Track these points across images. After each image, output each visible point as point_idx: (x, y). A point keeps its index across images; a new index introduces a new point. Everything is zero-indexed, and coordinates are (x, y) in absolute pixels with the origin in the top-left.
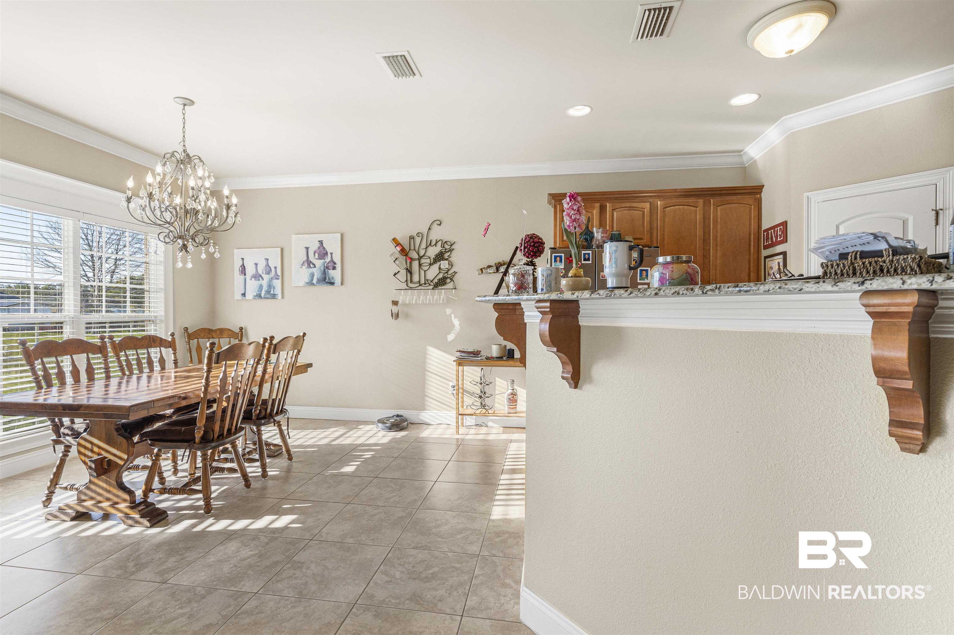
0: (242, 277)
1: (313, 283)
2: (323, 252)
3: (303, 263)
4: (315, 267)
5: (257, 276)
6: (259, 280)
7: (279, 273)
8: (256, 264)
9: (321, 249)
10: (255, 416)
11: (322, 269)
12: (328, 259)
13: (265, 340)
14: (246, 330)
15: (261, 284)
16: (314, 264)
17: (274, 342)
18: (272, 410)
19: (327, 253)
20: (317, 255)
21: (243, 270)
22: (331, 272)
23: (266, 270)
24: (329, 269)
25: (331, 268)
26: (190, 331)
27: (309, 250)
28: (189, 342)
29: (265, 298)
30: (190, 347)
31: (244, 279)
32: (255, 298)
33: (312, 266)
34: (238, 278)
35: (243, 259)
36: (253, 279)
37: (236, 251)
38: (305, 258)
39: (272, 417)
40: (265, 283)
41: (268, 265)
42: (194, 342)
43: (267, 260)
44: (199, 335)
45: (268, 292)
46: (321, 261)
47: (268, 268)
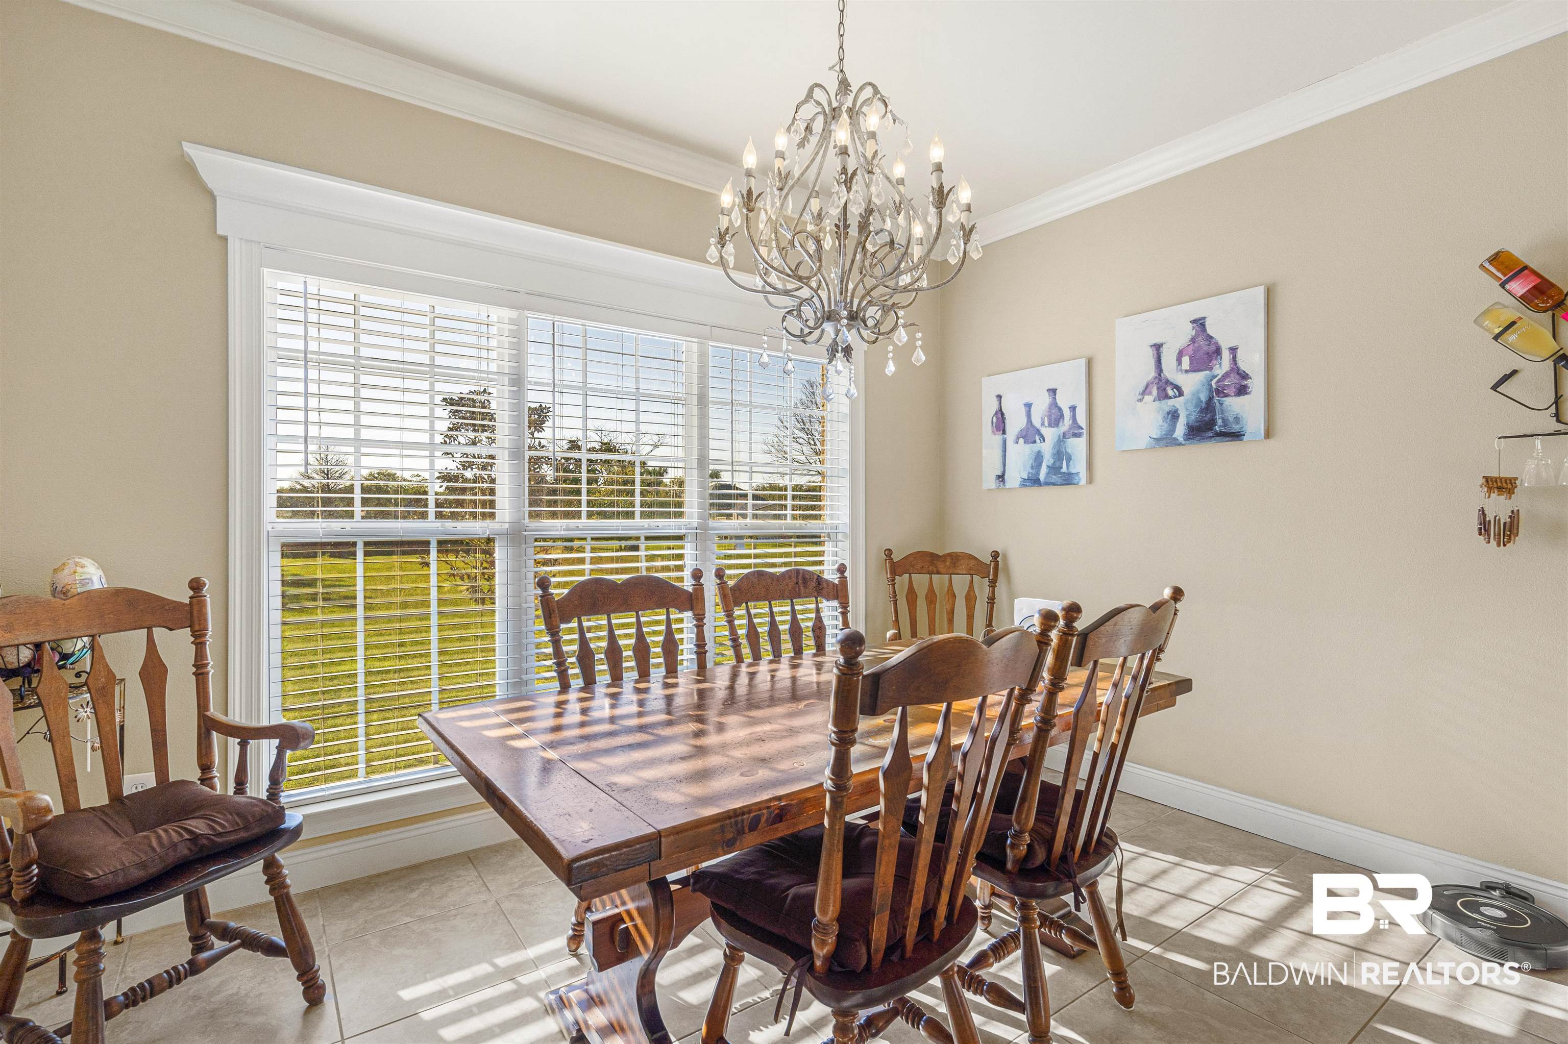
0: (999, 438)
1: (1176, 439)
2: (1206, 348)
3: (1146, 387)
4: (1181, 394)
5: (1030, 434)
6: (1035, 442)
7: (1082, 420)
8: (1028, 406)
9: (1201, 341)
10: (1016, 862)
11: (1204, 397)
12: (1223, 366)
13: (1049, 618)
14: (1005, 557)
15: (1039, 452)
16: (1178, 388)
17: (1080, 625)
18: (1069, 844)
19: (1218, 351)
20: (1186, 361)
21: (1000, 423)
22: (1233, 405)
23: (1049, 417)
24: (1226, 396)
25: (1232, 391)
26: (896, 557)
27: (1164, 350)
28: (893, 580)
29: (1047, 484)
30: (894, 592)
31: (1001, 442)
32: (1024, 486)
33: (1170, 392)
34: (991, 441)
35: (999, 397)
36: (1021, 441)
37: (985, 380)
38: (1153, 374)
39: (1070, 877)
40: (1047, 449)
41: (1054, 405)
42: (902, 581)
43: (1053, 391)
44: (912, 566)
45: (1054, 469)
46: (1201, 376)
47: (1054, 411)
